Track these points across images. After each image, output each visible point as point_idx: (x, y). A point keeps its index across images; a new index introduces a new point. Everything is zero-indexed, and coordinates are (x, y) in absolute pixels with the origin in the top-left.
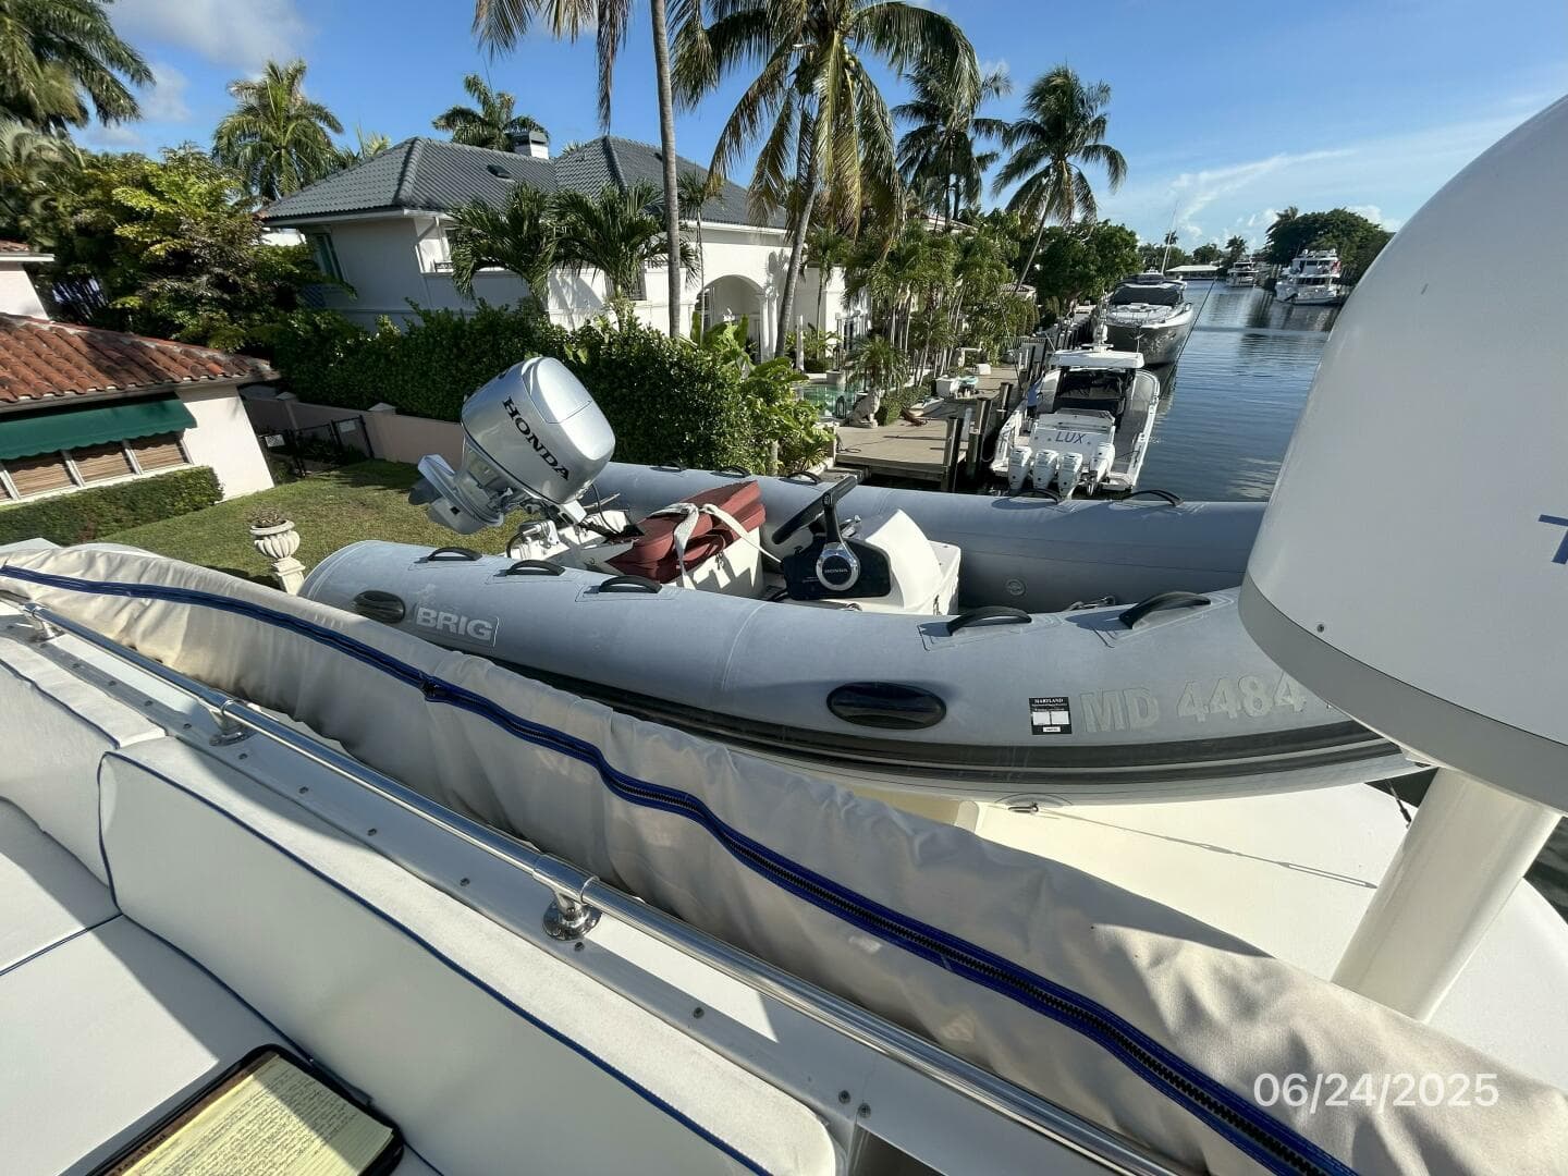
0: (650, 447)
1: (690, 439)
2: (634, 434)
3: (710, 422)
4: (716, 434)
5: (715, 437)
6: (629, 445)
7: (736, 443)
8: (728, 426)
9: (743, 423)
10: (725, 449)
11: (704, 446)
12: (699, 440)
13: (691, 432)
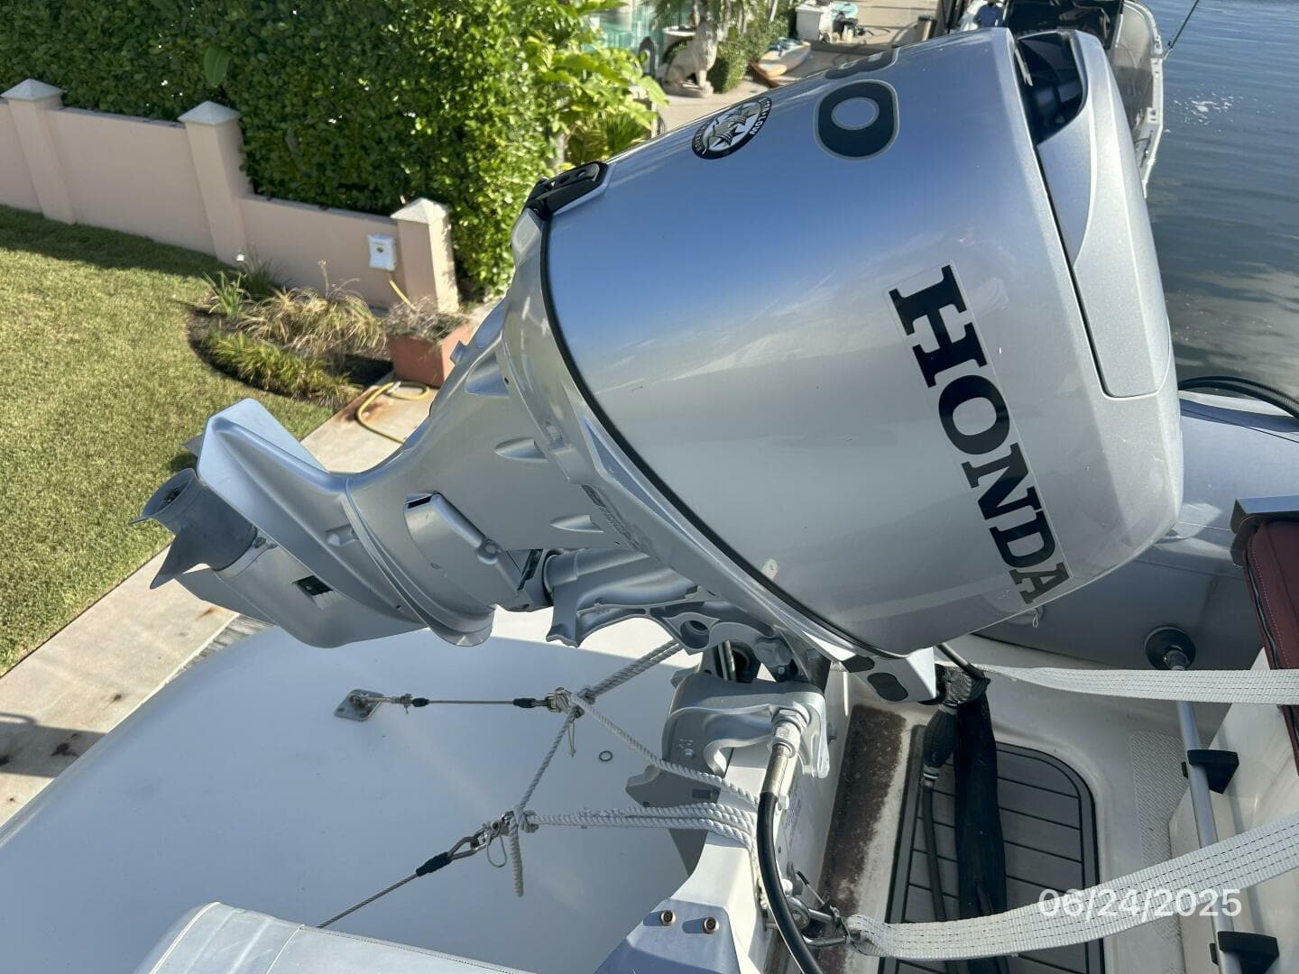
0: (342, 142)
1: (424, 128)
2: (305, 115)
3: (463, 95)
4: (476, 117)
5: (473, 124)
6: (296, 135)
7: (512, 135)
8: (497, 102)
9: (523, 96)
10: (492, 147)
11: (451, 142)
12: (440, 132)
13: (425, 112)
